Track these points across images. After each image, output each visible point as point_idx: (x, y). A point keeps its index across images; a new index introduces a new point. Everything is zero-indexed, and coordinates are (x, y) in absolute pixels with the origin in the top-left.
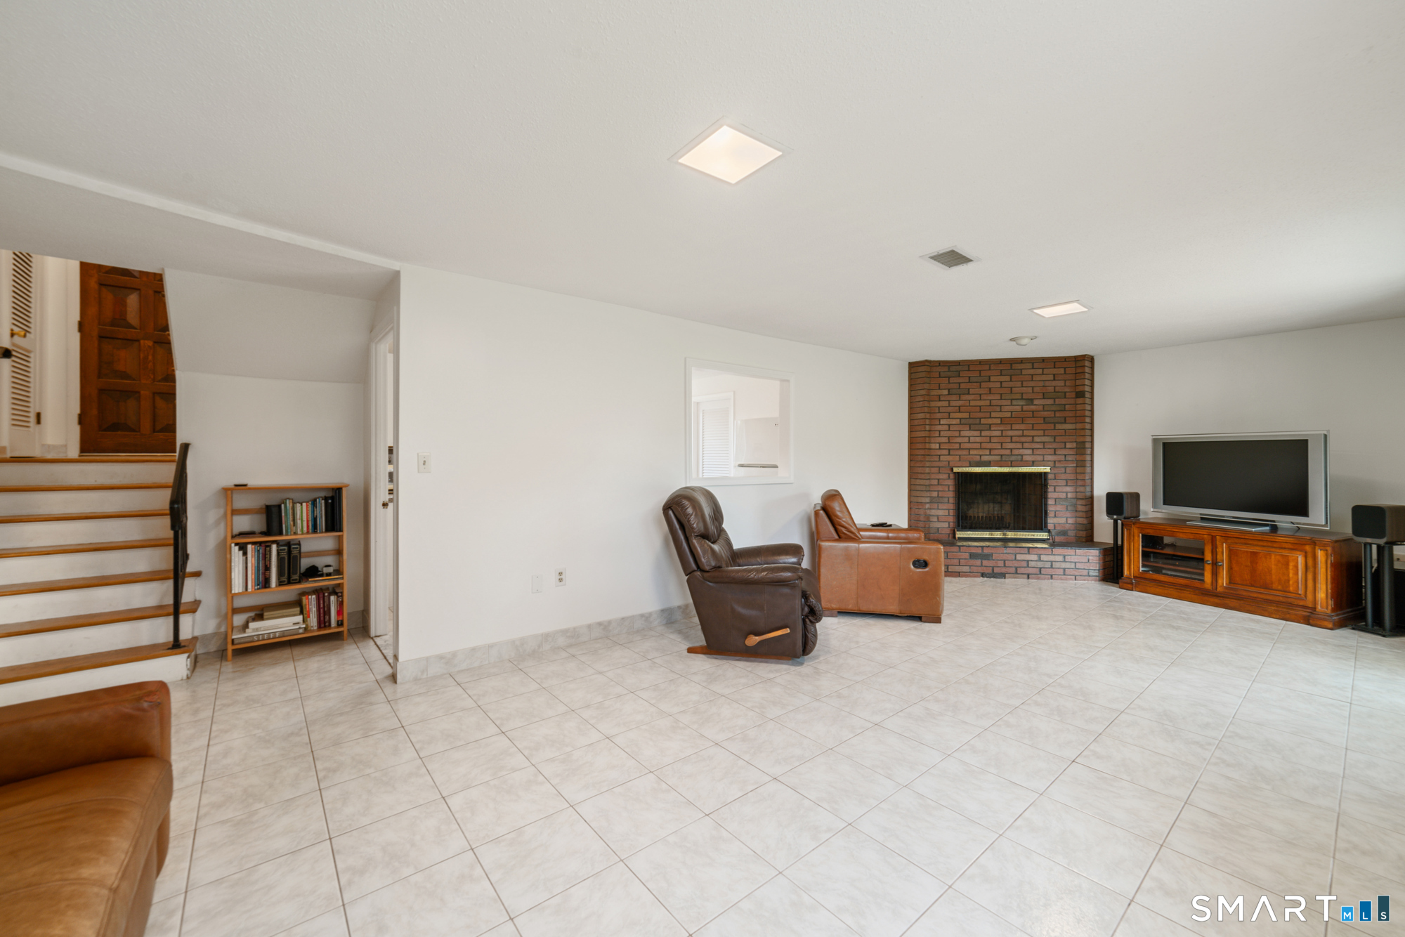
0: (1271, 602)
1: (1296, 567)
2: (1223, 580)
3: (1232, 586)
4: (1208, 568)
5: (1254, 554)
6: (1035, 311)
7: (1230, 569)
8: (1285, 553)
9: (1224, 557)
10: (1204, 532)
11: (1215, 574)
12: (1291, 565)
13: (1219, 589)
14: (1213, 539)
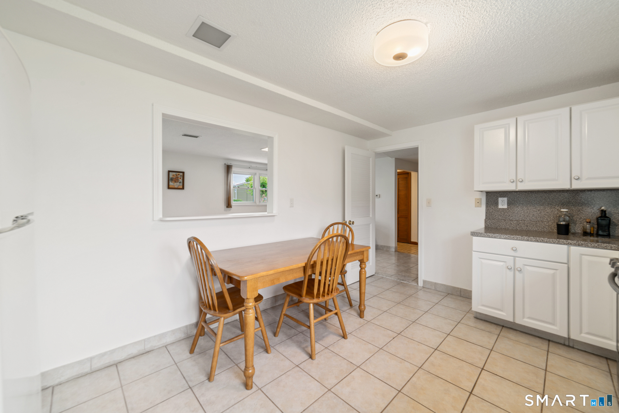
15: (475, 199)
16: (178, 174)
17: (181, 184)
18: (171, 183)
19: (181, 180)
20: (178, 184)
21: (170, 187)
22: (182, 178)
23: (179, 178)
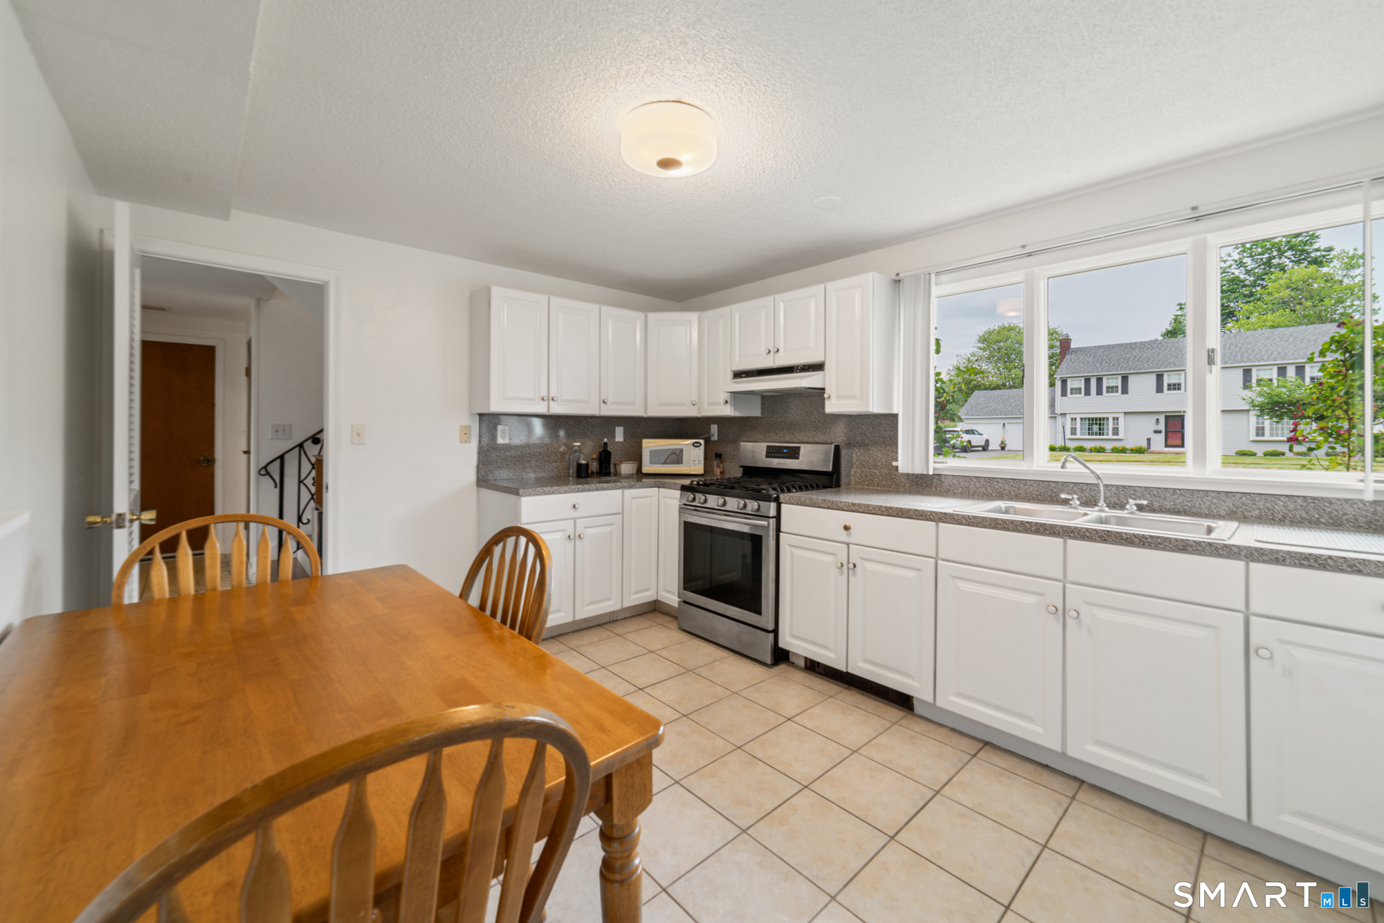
15: (461, 427)
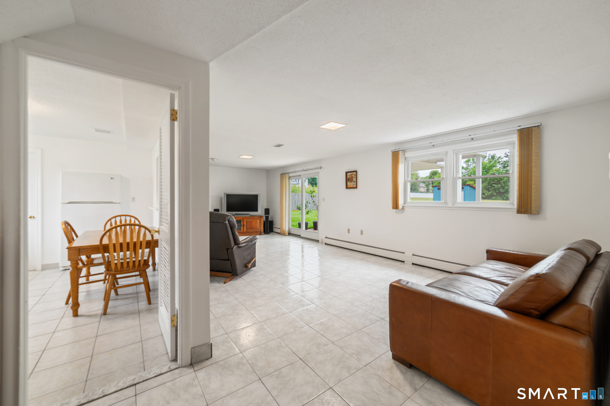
0: (254, 232)
1: (258, 223)
2: (245, 229)
3: (247, 230)
4: (242, 226)
5: (251, 221)
6: (240, 157)
7: (246, 226)
8: (256, 220)
9: (245, 223)
10: (241, 218)
11: (243, 228)
12: (257, 222)
13: (244, 231)
14: (243, 219)
16: (352, 173)
17: (355, 183)
18: (348, 184)
19: (355, 179)
20: (353, 183)
21: (348, 187)
22: (355, 177)
23: (353, 178)
